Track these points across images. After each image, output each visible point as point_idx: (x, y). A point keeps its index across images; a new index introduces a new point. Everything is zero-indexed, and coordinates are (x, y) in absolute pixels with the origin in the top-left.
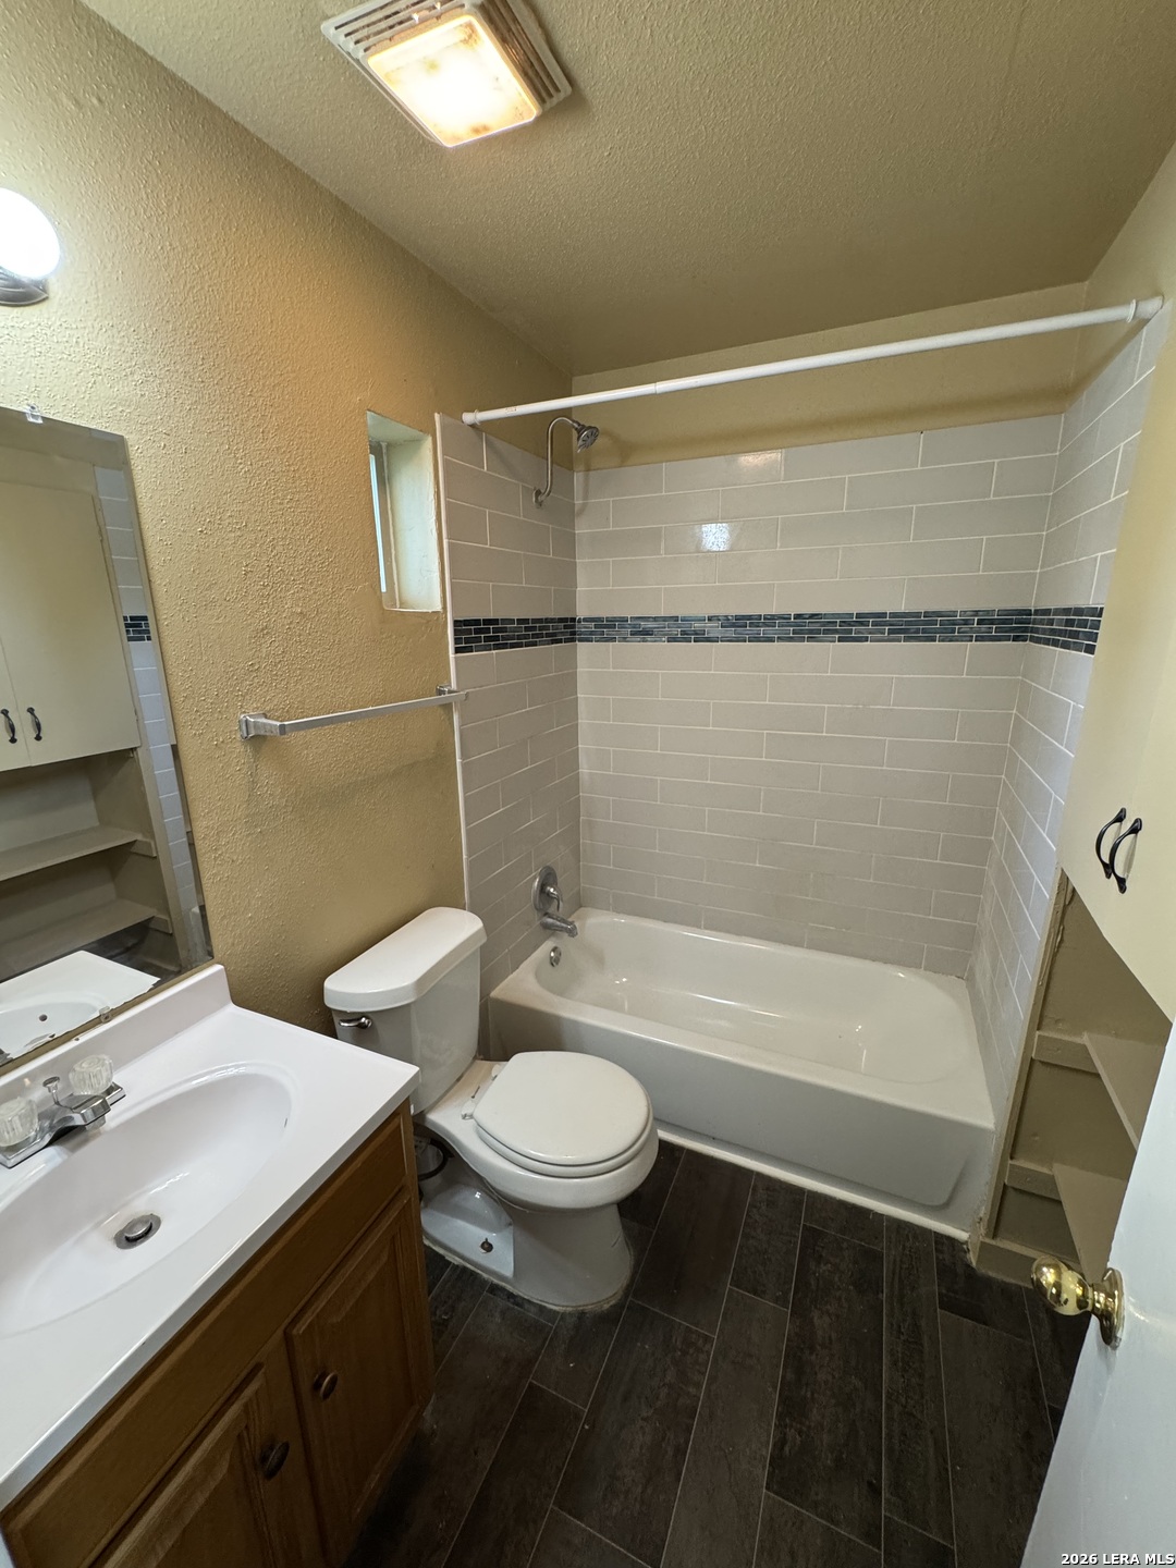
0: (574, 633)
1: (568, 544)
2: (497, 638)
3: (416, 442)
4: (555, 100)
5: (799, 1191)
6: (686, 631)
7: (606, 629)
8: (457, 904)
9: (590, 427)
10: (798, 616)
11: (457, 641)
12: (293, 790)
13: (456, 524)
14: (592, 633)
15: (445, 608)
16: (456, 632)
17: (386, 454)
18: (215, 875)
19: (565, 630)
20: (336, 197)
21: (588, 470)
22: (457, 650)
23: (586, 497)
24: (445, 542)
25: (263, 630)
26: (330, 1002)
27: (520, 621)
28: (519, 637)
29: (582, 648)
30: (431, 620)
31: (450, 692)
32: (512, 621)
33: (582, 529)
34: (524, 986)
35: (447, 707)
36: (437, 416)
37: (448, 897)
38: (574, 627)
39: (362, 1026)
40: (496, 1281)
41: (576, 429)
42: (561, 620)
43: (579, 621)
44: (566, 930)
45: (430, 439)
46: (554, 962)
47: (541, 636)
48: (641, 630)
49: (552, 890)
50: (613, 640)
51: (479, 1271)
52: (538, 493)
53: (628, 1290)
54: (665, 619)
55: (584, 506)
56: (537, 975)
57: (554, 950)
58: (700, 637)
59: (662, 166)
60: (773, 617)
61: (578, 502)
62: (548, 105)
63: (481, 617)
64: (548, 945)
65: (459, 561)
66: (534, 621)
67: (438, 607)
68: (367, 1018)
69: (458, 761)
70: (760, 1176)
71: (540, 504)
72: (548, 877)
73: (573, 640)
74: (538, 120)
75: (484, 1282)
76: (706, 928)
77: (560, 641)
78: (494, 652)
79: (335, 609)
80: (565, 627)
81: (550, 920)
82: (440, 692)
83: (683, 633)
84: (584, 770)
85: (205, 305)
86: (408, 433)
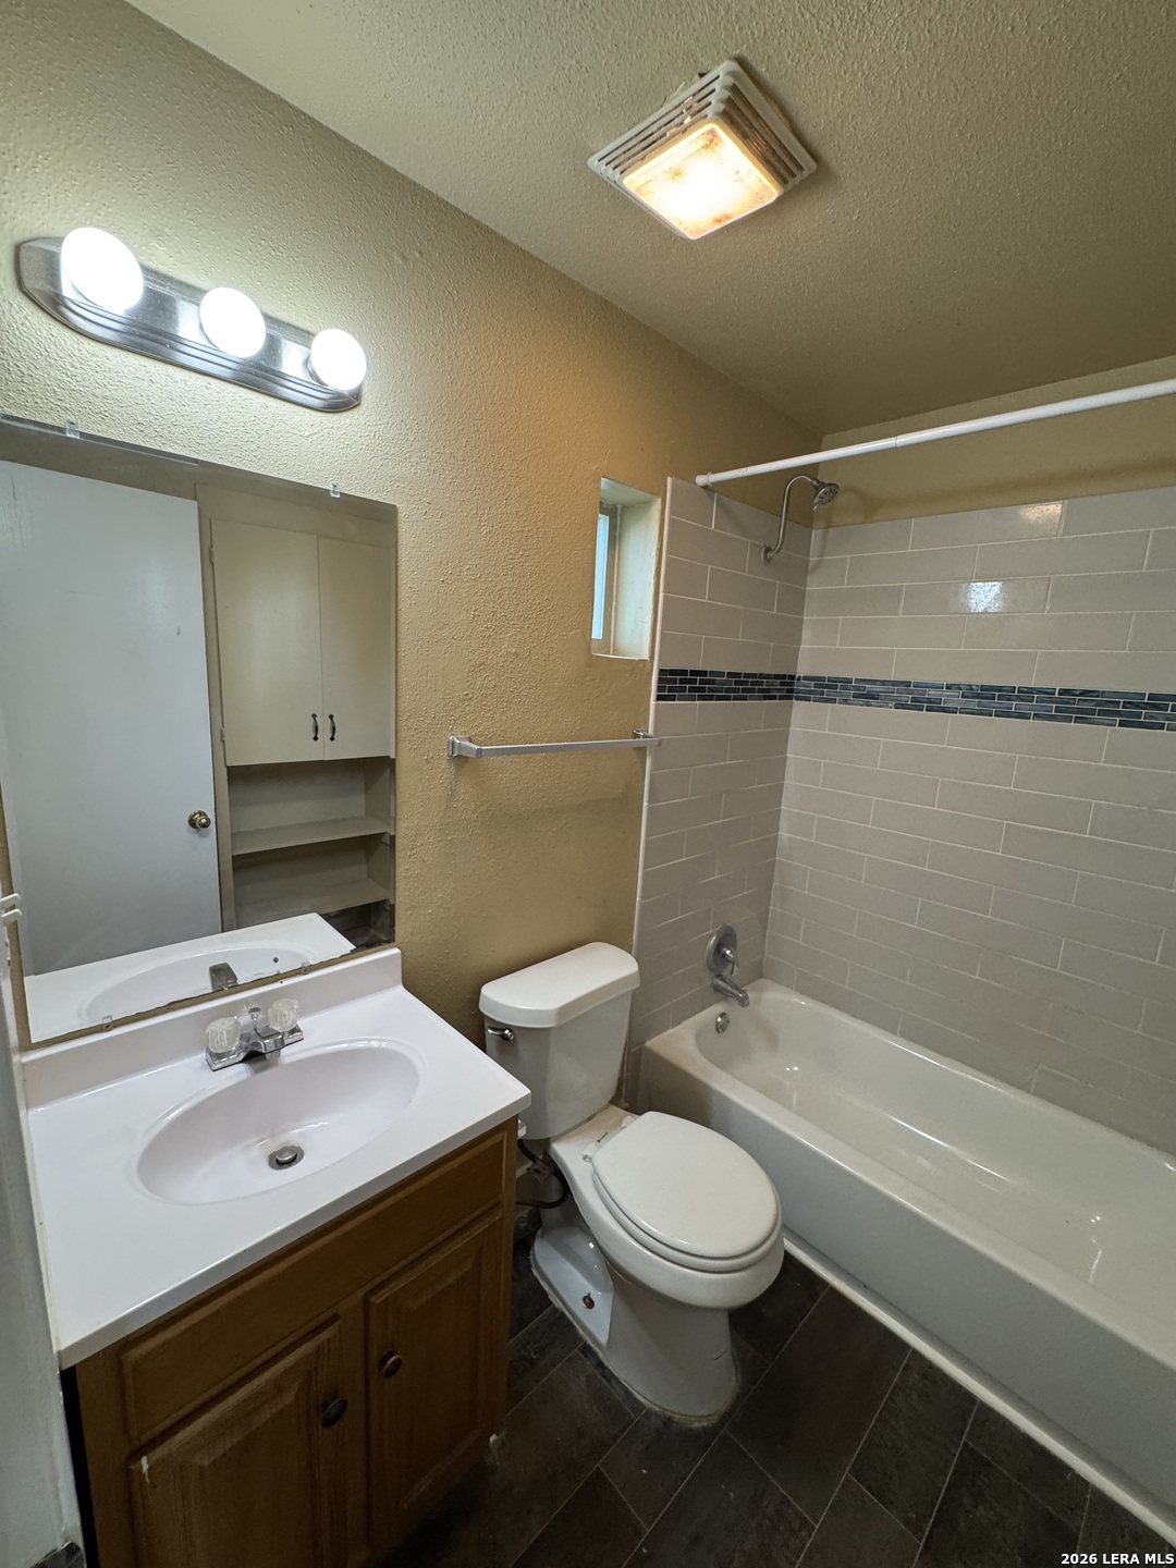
0: (792, 691)
1: (796, 601)
2: (703, 690)
3: (647, 504)
4: (798, 179)
5: (970, 1397)
6: (918, 698)
7: (826, 689)
8: (624, 945)
9: (830, 484)
10: (1064, 692)
11: (660, 689)
12: (484, 808)
13: (676, 579)
14: (810, 692)
15: (652, 657)
16: (660, 680)
17: (619, 516)
19: (784, 687)
21: (828, 526)
22: (659, 698)
23: (822, 555)
24: (661, 595)
25: (480, 665)
26: (483, 1008)
27: (730, 675)
28: (727, 690)
29: (798, 707)
30: (639, 667)
31: (645, 737)
32: (722, 674)
33: (813, 586)
34: (680, 1044)
35: (641, 751)
36: (669, 480)
37: (615, 936)
38: (791, 684)
39: (504, 1037)
40: (590, 1342)
41: (815, 487)
42: (777, 677)
43: (799, 679)
44: (737, 997)
45: (659, 500)
46: (720, 1028)
47: (753, 691)
48: (866, 693)
49: (728, 952)
50: (834, 701)
52: (768, 550)
54: (894, 683)
55: (819, 564)
56: (698, 1037)
57: (722, 1015)
58: (935, 706)
60: (1031, 690)
61: (813, 559)
62: (790, 185)
63: (689, 667)
64: (718, 1008)
65: (672, 613)
66: (747, 675)
67: (646, 656)
68: (510, 1031)
69: (645, 804)
70: (917, 1354)
71: (768, 561)
72: (727, 938)
73: (790, 698)
74: (779, 201)
76: (901, 1036)
77: (774, 698)
78: (698, 702)
79: (546, 652)
80: (782, 684)
81: (721, 983)
82: (636, 736)
83: (914, 700)
84: (784, 834)
86: (640, 495)
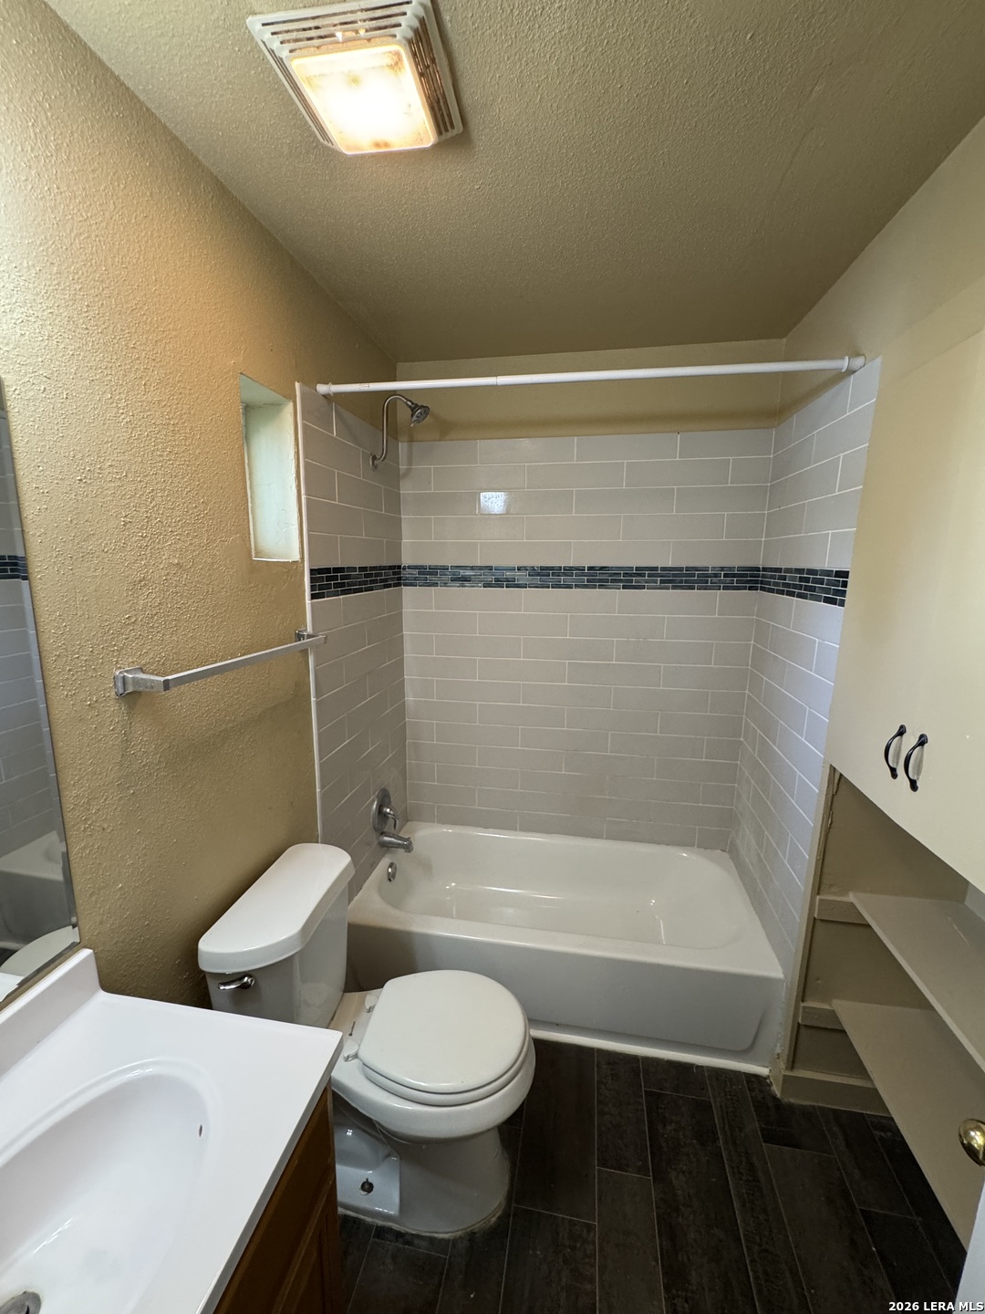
0: (400, 579)
1: (395, 502)
2: (342, 585)
3: (275, 407)
4: (449, 135)
5: (633, 1059)
6: (500, 579)
7: (428, 575)
8: (311, 838)
9: (422, 407)
10: (591, 568)
11: (313, 588)
12: (166, 745)
13: (314, 481)
14: (415, 579)
15: (302, 558)
16: (312, 580)
17: (252, 414)
18: (85, 848)
19: (390, 576)
20: (216, 177)
21: (411, 440)
22: (313, 597)
23: (410, 462)
24: (303, 497)
25: (140, 581)
26: (205, 965)
27: (362, 569)
28: (360, 583)
29: (405, 589)
30: (292, 569)
31: (309, 636)
32: (354, 569)
33: (406, 489)
34: (373, 908)
35: (305, 652)
36: (297, 385)
37: (303, 833)
38: (400, 573)
39: (245, 986)
40: (380, 1223)
41: (410, 407)
42: (391, 568)
43: (404, 569)
44: (399, 846)
45: (291, 404)
46: (391, 877)
47: (376, 581)
48: (460, 577)
49: (388, 810)
50: (435, 585)
51: (362, 1217)
52: (374, 458)
53: (509, 1197)
54: (481, 568)
55: (408, 471)
56: (380, 890)
57: (391, 865)
58: (511, 584)
59: (520, 205)
60: (571, 569)
61: (403, 467)
62: (443, 137)
63: (332, 565)
64: (385, 862)
65: (317, 515)
66: (373, 568)
67: (297, 557)
68: (250, 976)
69: (313, 699)
70: (600, 1052)
71: (375, 467)
72: (384, 799)
73: (399, 585)
74: (435, 147)
75: (368, 1227)
76: (520, 830)
77: (389, 586)
78: (341, 597)
79: (209, 560)
80: (394, 573)
81: (386, 839)
82: (299, 637)
83: (497, 580)
84: (410, 699)
85: (92, 254)
86: (274, 396)
